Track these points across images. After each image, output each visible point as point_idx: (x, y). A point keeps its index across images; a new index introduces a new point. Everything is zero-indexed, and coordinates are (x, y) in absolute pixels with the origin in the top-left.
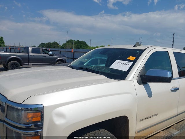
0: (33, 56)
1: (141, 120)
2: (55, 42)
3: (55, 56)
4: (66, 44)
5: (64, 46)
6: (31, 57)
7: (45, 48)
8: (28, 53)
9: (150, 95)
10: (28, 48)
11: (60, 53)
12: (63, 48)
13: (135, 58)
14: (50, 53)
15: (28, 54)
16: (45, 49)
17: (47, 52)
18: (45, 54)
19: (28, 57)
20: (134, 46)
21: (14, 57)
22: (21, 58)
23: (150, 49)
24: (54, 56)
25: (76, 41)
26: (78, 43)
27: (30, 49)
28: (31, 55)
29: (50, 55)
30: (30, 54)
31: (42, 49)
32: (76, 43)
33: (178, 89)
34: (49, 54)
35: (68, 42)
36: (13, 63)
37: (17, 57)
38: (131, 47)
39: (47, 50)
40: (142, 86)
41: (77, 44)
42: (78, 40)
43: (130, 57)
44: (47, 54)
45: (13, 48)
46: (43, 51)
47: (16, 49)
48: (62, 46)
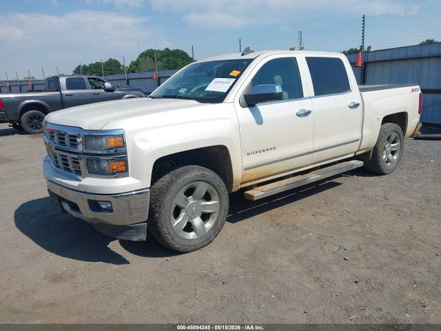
0: (72, 95)
1: (248, 154)
2: (110, 59)
3: (119, 92)
4: (138, 60)
5: (135, 66)
6: (66, 98)
7: (94, 76)
8: (59, 89)
9: (259, 121)
10: (56, 79)
11: (128, 84)
12: (133, 72)
13: (239, 72)
14: (108, 85)
15: (59, 93)
16: (95, 79)
17: (98, 84)
18: (96, 88)
19: (62, 100)
20: (243, 55)
21: (32, 101)
22: (48, 103)
23: (262, 56)
24: (115, 92)
25: (162, 51)
26: (168, 56)
27: (63, 81)
28: (67, 95)
29: (108, 90)
30: (65, 92)
31: (89, 78)
32: (162, 57)
33: (309, 112)
34: (104, 89)
35: (143, 55)
36: (32, 114)
37: (37, 101)
38: (238, 56)
39: (99, 80)
40: (247, 109)
41: (165, 59)
42: (167, 49)
43: (234, 71)
44: (100, 88)
45: (16, 84)
46: (91, 83)
47: (22, 87)
48: (130, 66)
